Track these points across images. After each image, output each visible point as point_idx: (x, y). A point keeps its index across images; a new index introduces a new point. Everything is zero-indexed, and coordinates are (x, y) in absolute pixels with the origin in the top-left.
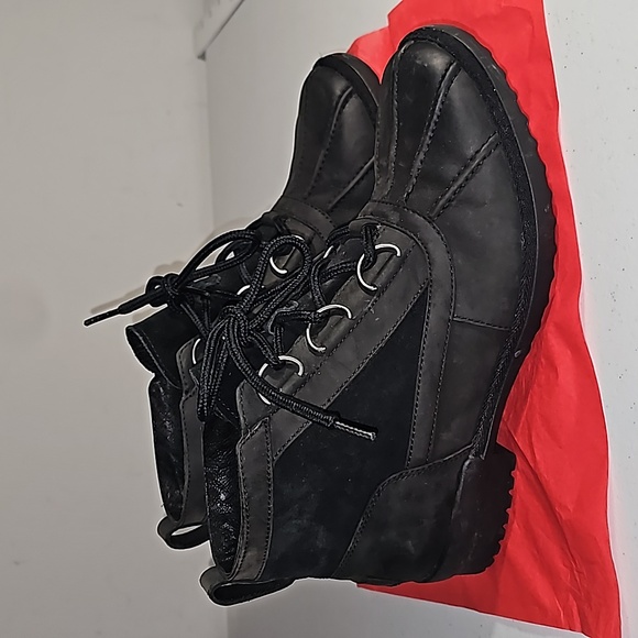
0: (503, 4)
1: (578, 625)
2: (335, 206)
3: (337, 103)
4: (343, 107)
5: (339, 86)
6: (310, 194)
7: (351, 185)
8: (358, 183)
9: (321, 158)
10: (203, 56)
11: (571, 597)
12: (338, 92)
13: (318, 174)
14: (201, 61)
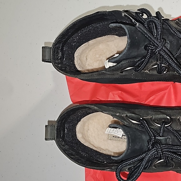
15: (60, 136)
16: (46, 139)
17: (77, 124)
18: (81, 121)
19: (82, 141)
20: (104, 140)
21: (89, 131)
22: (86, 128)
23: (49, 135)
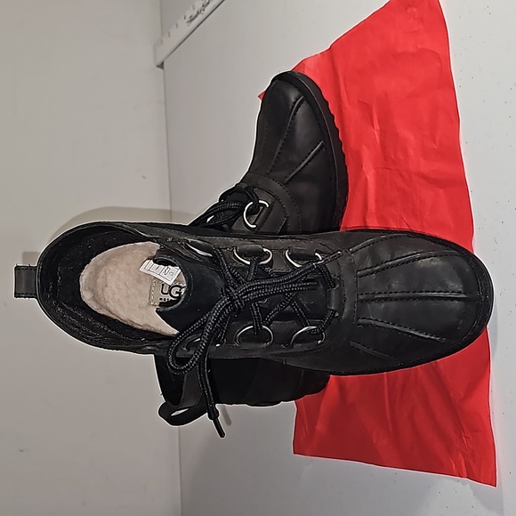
0: (419, 46)
1: (465, 473)
2: (290, 180)
3: (293, 107)
4: (297, 110)
5: (293, 95)
6: (271, 171)
7: (302, 165)
8: (307, 164)
9: (280, 145)
10: (161, 66)
11: (460, 455)
12: (293, 100)
13: (277, 157)
14: (159, 69)
15: (48, 289)
16: (17, 295)
17: (82, 268)
18: (91, 263)
19: (94, 306)
20: (140, 307)
21: (107, 289)
22: (100, 281)
23: (23, 286)
